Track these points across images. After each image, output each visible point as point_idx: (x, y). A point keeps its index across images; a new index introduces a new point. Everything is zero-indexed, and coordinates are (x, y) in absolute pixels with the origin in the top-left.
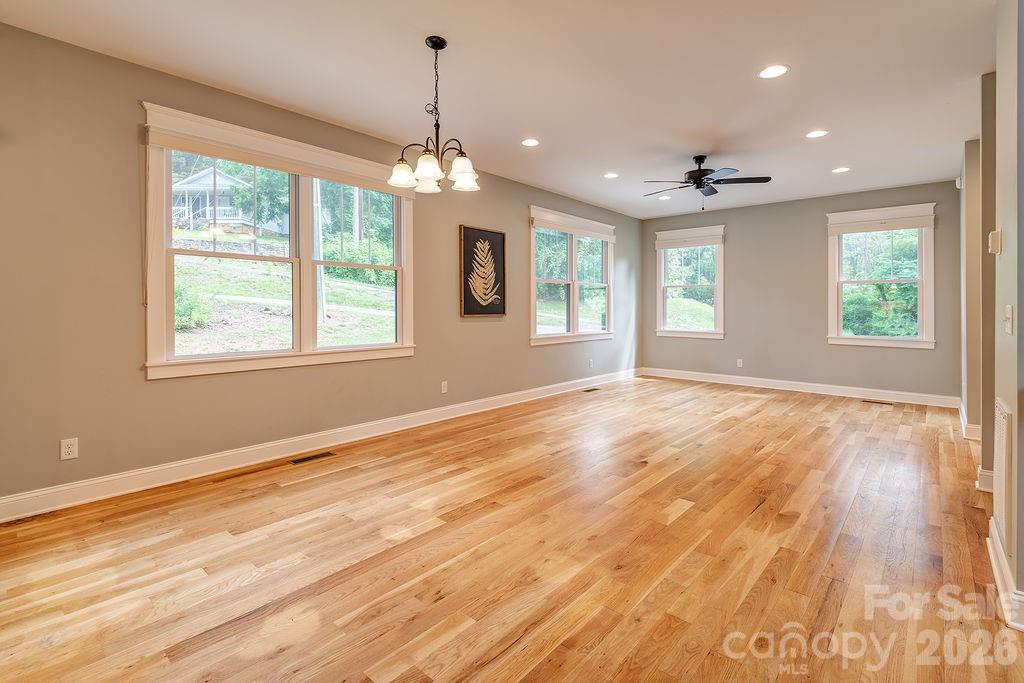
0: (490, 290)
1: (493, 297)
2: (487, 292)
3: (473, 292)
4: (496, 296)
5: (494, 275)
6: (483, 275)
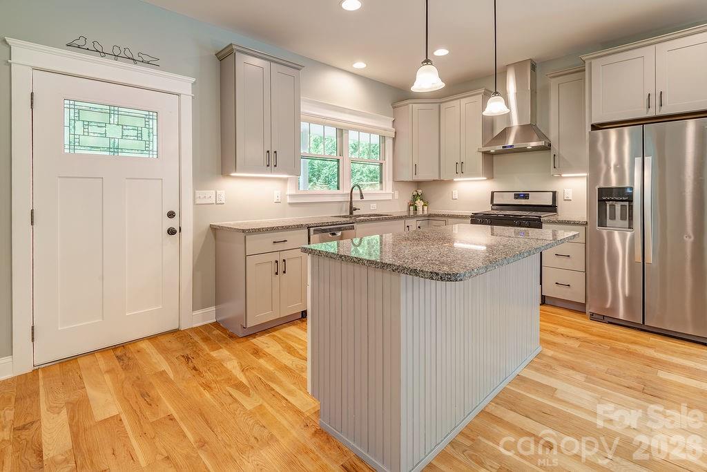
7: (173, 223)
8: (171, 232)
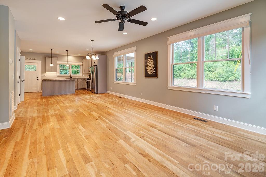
0: (152, 70)
1: (153, 72)
2: (151, 71)
3: (148, 71)
4: (154, 72)
5: (153, 65)
6: (150, 66)
7: (38, 79)
8: (38, 80)
